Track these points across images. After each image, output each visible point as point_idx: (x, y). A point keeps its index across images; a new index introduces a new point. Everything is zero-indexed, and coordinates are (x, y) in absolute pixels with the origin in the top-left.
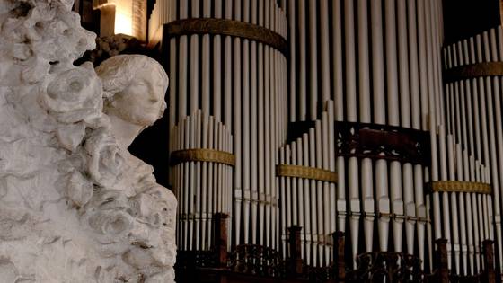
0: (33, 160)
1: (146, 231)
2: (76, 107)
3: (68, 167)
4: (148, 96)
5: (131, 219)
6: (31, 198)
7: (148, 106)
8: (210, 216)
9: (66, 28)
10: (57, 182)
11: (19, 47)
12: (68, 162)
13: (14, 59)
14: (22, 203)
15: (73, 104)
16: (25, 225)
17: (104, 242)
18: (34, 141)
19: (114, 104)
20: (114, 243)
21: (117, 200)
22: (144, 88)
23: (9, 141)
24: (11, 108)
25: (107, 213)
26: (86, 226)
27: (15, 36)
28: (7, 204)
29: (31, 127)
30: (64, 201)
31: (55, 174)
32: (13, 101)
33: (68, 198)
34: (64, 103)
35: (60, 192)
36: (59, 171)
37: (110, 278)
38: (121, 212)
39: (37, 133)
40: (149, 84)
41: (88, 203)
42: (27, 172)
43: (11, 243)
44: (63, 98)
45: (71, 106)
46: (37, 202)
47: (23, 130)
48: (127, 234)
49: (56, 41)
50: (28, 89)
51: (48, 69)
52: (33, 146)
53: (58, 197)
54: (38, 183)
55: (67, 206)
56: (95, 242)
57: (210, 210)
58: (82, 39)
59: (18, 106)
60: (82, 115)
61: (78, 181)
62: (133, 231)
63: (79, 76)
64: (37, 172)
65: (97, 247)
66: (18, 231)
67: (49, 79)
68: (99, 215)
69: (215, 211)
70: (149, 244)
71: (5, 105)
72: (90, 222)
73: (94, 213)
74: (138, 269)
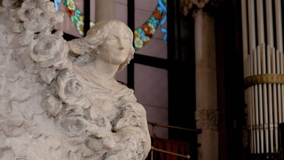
0: (27, 91)
1: (97, 128)
2: (50, 58)
3: (47, 93)
4: (118, 46)
5: (85, 121)
6: (26, 113)
7: (118, 52)
8: (276, 126)
9: (42, 12)
10: (41, 103)
11: (16, 26)
12: (47, 91)
13: (15, 33)
14: (21, 116)
15: (47, 56)
16: (21, 128)
17: (72, 136)
18: (28, 80)
19: (98, 52)
20: (77, 136)
21: (76, 110)
22: (115, 41)
23: (13, 80)
24: (14, 61)
25: (71, 118)
26: (60, 127)
27: (14, 20)
28: (12, 117)
29: (26, 72)
30: (46, 113)
31: (40, 98)
32: (15, 58)
33: (47, 111)
34: (42, 56)
35: (43, 108)
36: (42, 96)
37: (78, 157)
38: (79, 118)
39: (29, 75)
40: (118, 38)
41: (59, 114)
42: (24, 98)
43: (13, 139)
44: (41, 54)
45: (46, 58)
46: (30, 114)
47: (22, 73)
48: (84, 130)
49: (37, 20)
50: (23, 50)
51: (33, 37)
52: (28, 82)
53: (42, 111)
54: (30, 104)
55: (47, 116)
56: (67, 137)
57: (276, 121)
58: (51, 18)
59: (18, 60)
60: (52, 62)
61: (52, 101)
62: (87, 129)
63: (51, 39)
64: (30, 97)
65: (68, 139)
66: (17, 131)
67: (34, 43)
68: (66, 120)
69: (280, 122)
70: (99, 136)
71: (10, 60)
72: (62, 124)
73: (63, 119)
74: (95, 151)
